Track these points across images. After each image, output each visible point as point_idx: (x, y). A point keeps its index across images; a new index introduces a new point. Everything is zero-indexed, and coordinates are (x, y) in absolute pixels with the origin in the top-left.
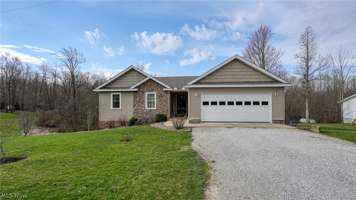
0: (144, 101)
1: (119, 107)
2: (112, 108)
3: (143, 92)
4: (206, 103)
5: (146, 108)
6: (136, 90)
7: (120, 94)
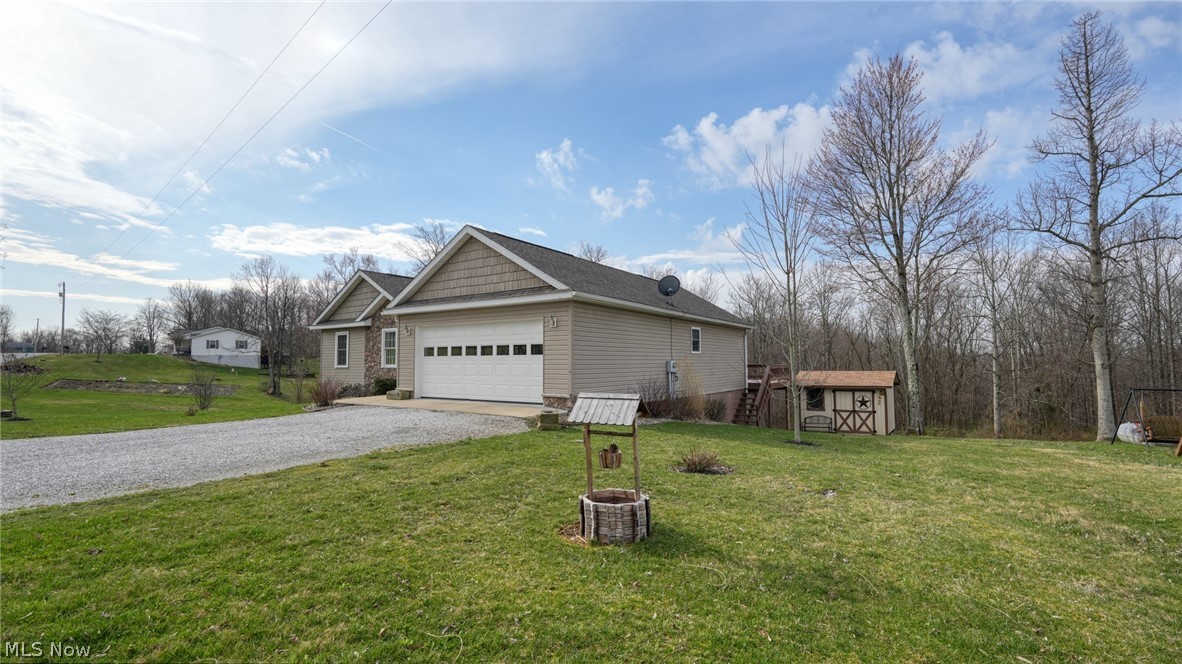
0: (379, 349)
1: (345, 364)
2: (336, 366)
3: (379, 329)
4: (429, 352)
5: (384, 365)
6: (368, 323)
7: (347, 333)
